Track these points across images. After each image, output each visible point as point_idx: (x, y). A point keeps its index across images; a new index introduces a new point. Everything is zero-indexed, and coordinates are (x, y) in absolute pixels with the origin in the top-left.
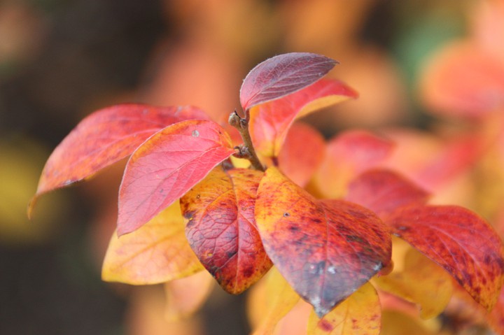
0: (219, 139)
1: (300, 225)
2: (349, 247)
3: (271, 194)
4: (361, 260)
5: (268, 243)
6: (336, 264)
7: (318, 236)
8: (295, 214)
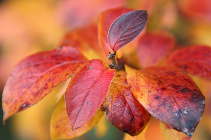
0: (103, 67)
1: (159, 95)
2: (186, 96)
3: (136, 83)
4: (195, 101)
5: (150, 110)
6: (186, 108)
7: (170, 97)
8: (153, 90)
